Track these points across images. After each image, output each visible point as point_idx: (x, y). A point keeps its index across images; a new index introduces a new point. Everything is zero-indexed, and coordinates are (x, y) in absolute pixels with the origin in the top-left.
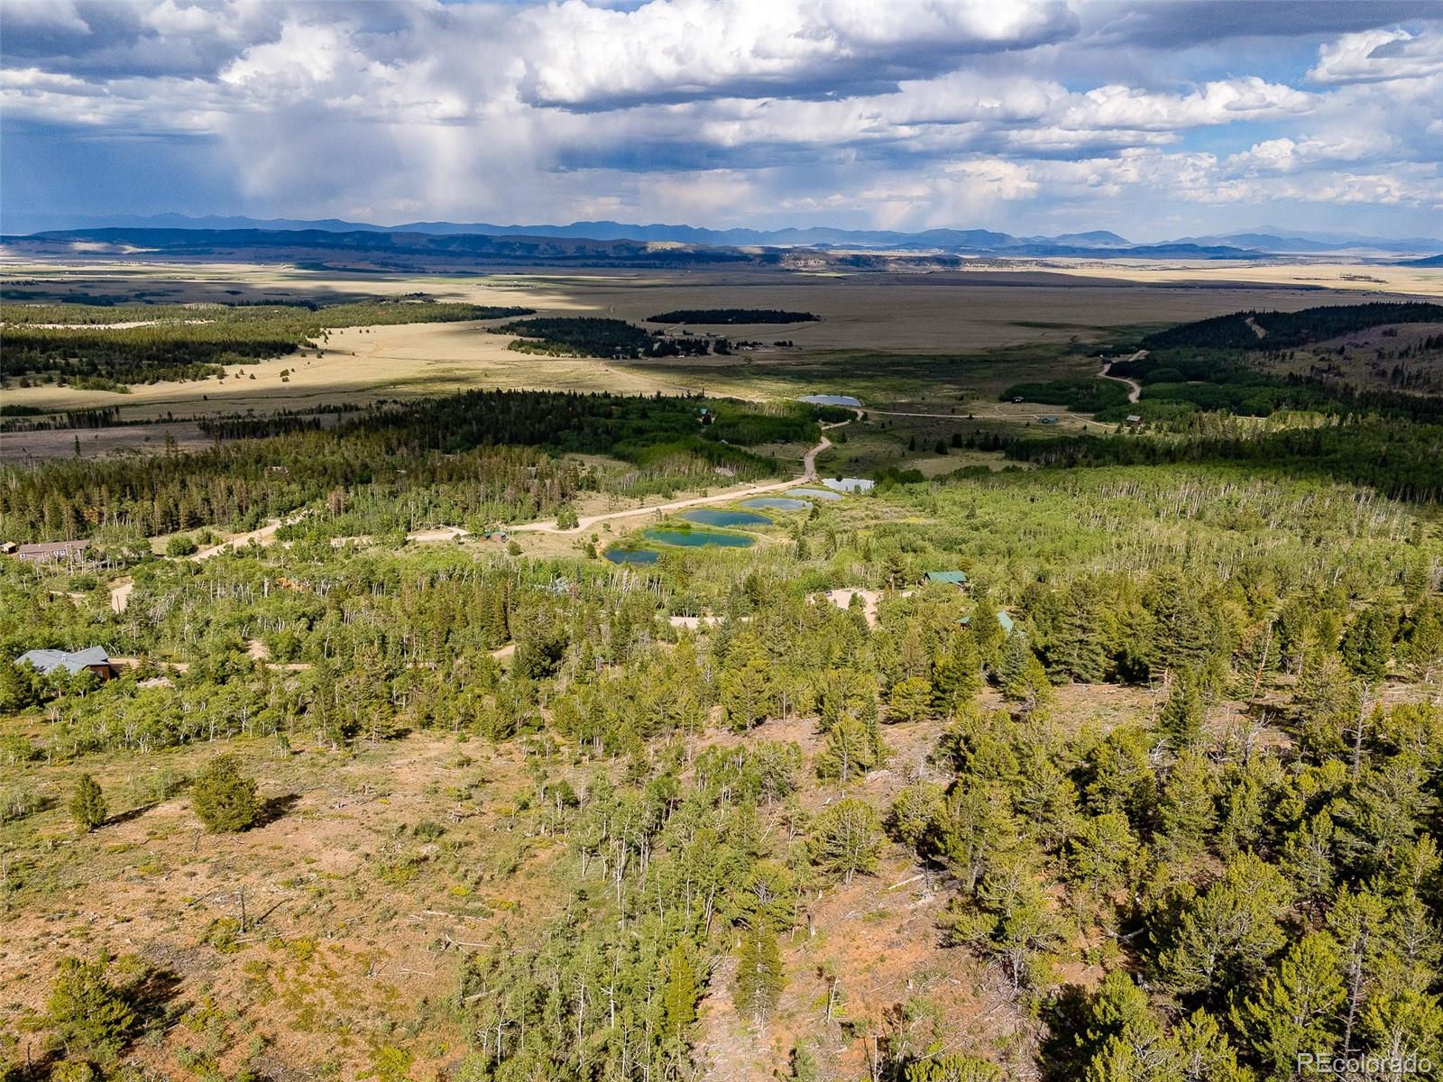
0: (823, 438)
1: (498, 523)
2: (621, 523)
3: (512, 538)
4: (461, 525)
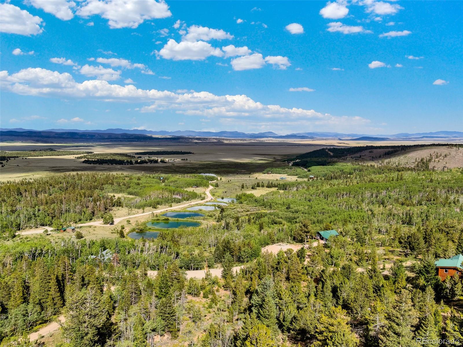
0: (210, 186)
1: (71, 223)
2: (136, 219)
3: (78, 230)
4: (50, 225)
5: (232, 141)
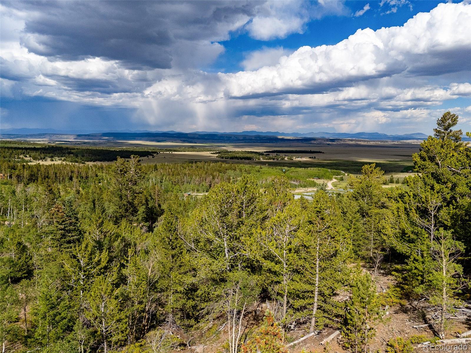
5: (371, 143)
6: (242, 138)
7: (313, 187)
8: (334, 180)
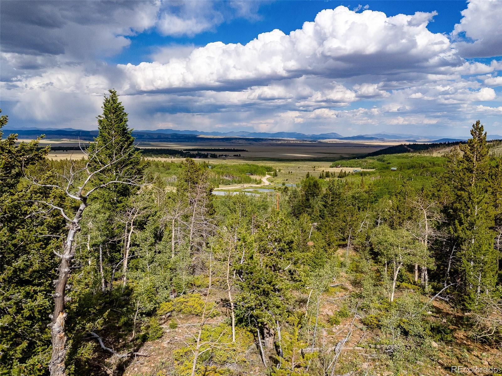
6: (156, 137)
7: (249, 183)
8: (268, 176)
